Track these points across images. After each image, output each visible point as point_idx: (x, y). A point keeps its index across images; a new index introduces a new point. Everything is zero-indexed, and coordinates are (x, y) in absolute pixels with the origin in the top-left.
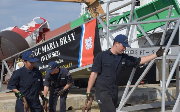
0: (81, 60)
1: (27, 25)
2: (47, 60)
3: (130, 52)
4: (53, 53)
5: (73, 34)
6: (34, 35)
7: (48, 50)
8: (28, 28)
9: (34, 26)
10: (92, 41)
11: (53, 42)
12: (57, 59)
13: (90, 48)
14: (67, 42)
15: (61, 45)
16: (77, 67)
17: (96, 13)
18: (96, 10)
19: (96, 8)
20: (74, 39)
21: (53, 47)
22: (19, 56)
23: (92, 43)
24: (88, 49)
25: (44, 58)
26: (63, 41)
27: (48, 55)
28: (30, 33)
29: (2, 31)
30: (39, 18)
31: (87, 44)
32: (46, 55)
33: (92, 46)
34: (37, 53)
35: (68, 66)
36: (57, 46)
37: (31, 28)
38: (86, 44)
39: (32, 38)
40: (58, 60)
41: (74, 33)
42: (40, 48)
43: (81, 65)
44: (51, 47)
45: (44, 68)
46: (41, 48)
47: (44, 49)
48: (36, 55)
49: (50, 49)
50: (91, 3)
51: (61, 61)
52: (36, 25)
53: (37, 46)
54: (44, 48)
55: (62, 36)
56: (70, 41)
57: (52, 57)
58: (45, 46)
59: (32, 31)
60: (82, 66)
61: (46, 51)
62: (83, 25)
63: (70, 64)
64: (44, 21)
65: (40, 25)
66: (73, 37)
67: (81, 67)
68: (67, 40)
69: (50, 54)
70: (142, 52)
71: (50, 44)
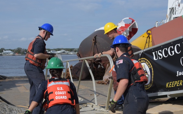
8: (119, 28)
22: (140, 55)
28: (122, 32)
29: (95, 31)
30: (128, 18)
34: (173, 52)
37: (122, 27)
42: (179, 45)
52: (125, 25)
53: (173, 42)
59: (123, 30)
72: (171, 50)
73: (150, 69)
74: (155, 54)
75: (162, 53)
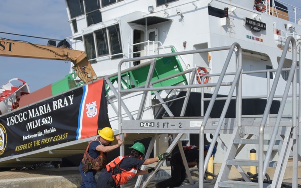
0: (80, 130)
1: (1, 88)
2: (34, 127)
3: (149, 124)
4: (43, 119)
5: (72, 97)
6: (9, 100)
7: (37, 115)
8: (2, 92)
9: (10, 89)
10: (96, 107)
11: (44, 106)
12: (47, 127)
13: (94, 116)
14: (62, 106)
15: (54, 109)
16: (75, 139)
17: (85, 73)
18: (84, 70)
19: (85, 68)
20: (71, 103)
21: (44, 112)
23: (97, 109)
24: (91, 117)
25: (30, 126)
26: (57, 104)
27: (36, 121)
28: (4, 98)
30: (17, 79)
31: (89, 110)
32: (33, 122)
33: (96, 113)
34: (21, 118)
35: (61, 138)
36: (49, 111)
37: (6, 92)
38: (87, 110)
39: (6, 104)
40: (48, 129)
41: (73, 95)
42: (26, 112)
43: (80, 137)
44: (41, 111)
45: (29, 138)
46: (28, 112)
47: (32, 114)
48: (21, 120)
49: (40, 114)
50: (78, 61)
51: (53, 130)
52: (12, 88)
53: (22, 110)
54: (31, 112)
55: (56, 99)
56: (67, 105)
57: (41, 124)
58: (33, 110)
59: (6, 96)
60: (82, 138)
61: (33, 116)
62: (85, 86)
63: (65, 136)
64: (22, 83)
65: (17, 88)
66: (71, 100)
67: (80, 139)
68: (63, 104)
69: (39, 120)
70: (166, 125)
71: (40, 107)
72: (21, 117)
73: (4, 134)
74: (9, 119)
75: (14, 119)
